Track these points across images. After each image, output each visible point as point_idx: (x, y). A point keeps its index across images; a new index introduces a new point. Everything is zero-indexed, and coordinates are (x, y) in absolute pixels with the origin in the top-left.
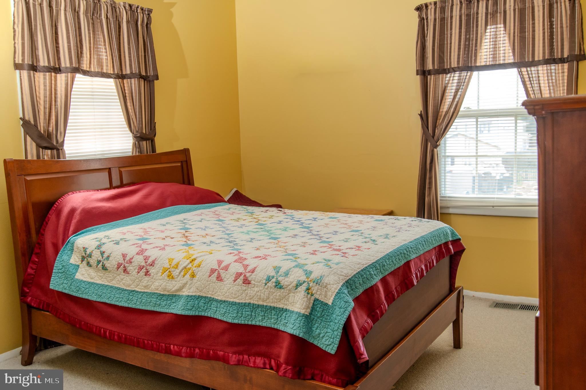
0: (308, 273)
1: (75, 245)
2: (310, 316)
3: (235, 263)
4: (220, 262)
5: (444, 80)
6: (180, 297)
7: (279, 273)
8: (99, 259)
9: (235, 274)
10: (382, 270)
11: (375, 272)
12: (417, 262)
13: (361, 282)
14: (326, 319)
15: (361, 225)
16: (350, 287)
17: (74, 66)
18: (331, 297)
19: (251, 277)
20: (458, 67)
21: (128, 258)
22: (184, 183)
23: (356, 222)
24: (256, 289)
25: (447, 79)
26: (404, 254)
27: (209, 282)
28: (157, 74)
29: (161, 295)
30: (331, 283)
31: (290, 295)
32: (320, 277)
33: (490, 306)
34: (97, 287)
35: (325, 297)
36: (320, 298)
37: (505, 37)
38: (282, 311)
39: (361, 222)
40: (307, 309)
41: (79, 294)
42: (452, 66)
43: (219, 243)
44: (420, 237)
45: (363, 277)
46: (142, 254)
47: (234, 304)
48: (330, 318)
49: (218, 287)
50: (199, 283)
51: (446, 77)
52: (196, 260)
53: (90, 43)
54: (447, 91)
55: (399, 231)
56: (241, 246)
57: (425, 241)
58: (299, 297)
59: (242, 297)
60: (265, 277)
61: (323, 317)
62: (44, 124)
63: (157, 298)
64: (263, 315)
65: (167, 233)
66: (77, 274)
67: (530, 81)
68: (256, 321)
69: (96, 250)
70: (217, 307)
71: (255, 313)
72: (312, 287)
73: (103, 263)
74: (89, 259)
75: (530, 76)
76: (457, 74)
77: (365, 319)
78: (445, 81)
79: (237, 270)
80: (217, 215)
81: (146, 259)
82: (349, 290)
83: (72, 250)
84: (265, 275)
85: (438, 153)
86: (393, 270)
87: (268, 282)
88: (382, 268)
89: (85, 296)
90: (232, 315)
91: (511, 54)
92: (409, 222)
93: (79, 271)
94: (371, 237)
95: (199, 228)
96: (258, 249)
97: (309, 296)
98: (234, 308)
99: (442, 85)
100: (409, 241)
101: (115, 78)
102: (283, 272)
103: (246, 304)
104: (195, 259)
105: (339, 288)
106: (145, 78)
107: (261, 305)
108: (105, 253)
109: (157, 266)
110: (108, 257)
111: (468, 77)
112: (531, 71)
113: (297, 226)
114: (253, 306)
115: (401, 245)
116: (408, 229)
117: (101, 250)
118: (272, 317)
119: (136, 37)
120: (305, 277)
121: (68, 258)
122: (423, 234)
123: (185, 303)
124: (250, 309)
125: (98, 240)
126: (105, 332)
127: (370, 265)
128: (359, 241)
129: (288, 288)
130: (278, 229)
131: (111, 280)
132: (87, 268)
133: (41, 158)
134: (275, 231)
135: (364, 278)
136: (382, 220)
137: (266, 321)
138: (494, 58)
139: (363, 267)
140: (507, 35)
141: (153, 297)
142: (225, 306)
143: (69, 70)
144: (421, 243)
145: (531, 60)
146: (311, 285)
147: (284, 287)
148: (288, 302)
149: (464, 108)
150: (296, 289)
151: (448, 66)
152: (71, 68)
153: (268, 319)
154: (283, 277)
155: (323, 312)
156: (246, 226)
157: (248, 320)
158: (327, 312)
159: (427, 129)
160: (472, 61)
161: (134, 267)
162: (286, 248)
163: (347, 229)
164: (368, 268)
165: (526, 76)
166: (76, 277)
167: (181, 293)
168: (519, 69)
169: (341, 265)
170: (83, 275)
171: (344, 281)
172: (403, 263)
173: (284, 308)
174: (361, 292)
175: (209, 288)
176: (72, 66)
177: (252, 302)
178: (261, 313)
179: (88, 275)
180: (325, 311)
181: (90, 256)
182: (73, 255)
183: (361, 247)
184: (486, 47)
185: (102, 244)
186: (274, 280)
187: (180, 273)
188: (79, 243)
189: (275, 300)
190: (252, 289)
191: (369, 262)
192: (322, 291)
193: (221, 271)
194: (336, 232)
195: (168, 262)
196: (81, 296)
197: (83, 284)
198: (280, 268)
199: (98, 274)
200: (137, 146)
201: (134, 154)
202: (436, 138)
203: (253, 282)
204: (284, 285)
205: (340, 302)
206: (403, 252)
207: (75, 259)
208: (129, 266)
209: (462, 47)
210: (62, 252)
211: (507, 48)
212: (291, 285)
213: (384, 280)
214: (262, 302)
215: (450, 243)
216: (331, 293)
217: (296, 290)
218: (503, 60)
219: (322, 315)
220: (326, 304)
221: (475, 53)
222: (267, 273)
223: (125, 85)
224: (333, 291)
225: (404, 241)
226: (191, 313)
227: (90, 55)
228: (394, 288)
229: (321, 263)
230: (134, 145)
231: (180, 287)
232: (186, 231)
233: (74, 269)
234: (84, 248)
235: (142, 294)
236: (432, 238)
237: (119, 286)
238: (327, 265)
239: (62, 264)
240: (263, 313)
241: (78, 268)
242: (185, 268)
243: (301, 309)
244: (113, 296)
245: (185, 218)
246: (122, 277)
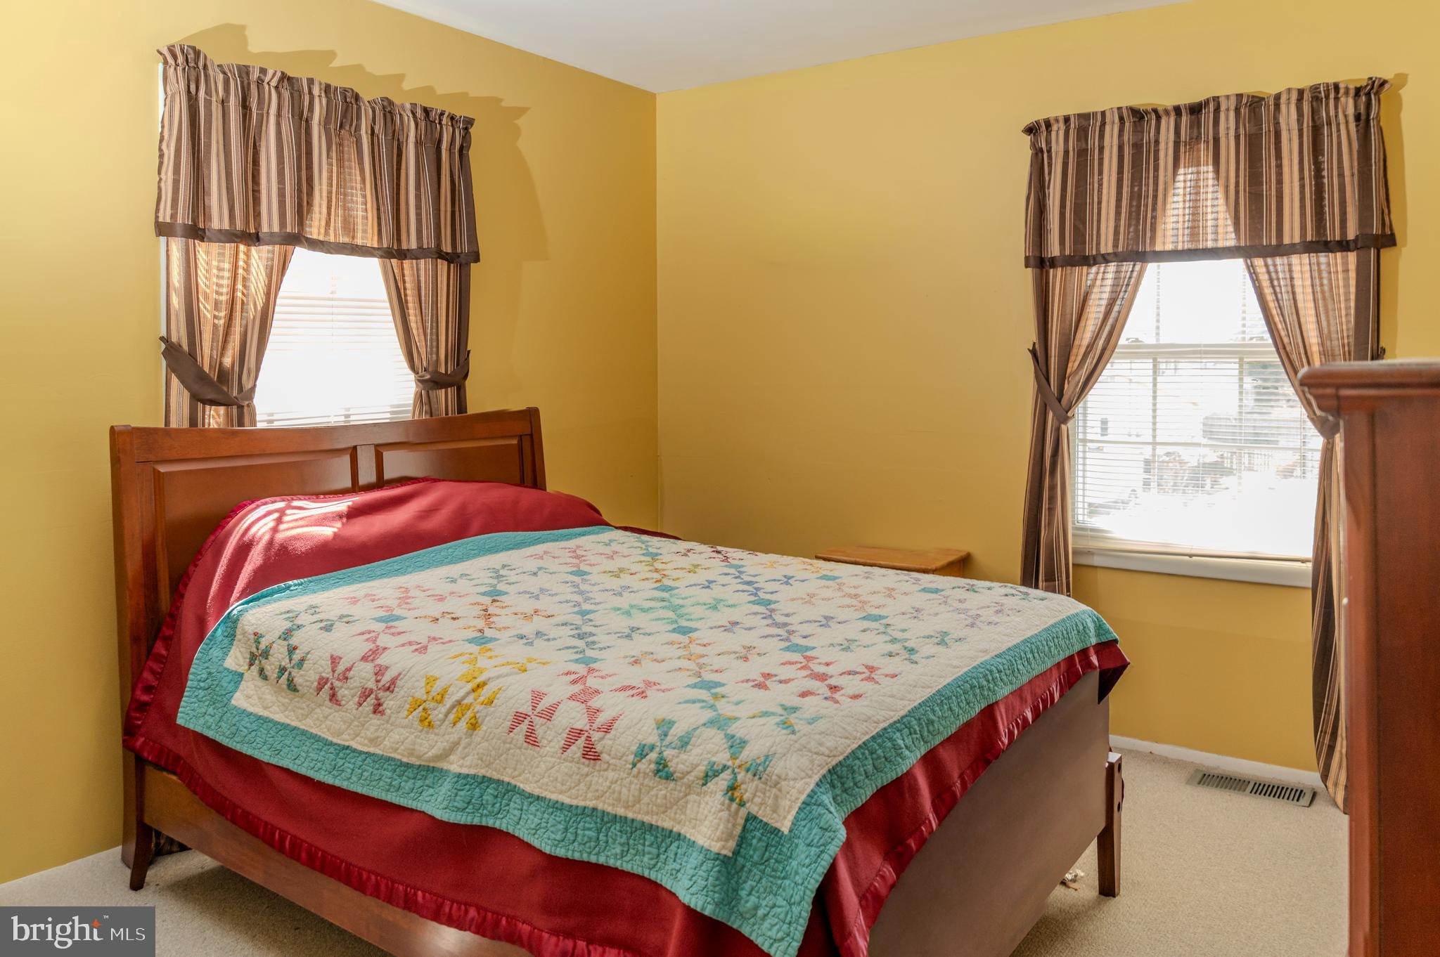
0: (736, 745)
1: (239, 625)
2: (736, 860)
3: (573, 704)
4: (537, 697)
5: (1084, 278)
6: (443, 773)
7: (669, 739)
8: (283, 664)
9: (567, 731)
10: (926, 734)
11: (909, 741)
12: (1012, 704)
13: (870, 768)
14: (774, 870)
15: (889, 601)
16: (839, 785)
17: (289, 230)
18: (789, 812)
19: (602, 744)
20: (1115, 254)
21: (341, 668)
22: (522, 484)
23: (878, 592)
24: (611, 775)
25: (1091, 276)
26: (981, 687)
27: (508, 746)
28: (476, 250)
29: (402, 764)
30: (791, 775)
31: (688, 797)
32: (763, 759)
33: (1189, 782)
34: (274, 728)
35: (774, 811)
36: (760, 815)
37: (1217, 192)
38: (669, 837)
39: (890, 593)
40: (727, 840)
41: (235, 744)
42: (1103, 251)
43: (555, 639)
44: (1022, 641)
45: (874, 756)
46: (372, 660)
47: (558, 807)
48: (784, 868)
49: (526, 760)
50: (485, 744)
51: (1088, 274)
52: (486, 688)
53: (330, 185)
54: (1091, 302)
55: (972, 625)
56: (601, 649)
57: (1032, 652)
58: (709, 807)
59: (578, 790)
60: (634, 748)
61: (766, 863)
62: (212, 350)
63: (395, 771)
64: (624, 843)
65: (449, 605)
66: (237, 695)
67: (1273, 287)
68: (607, 856)
69: (280, 641)
70: (522, 810)
71: (607, 836)
72: (742, 783)
73: (290, 673)
74: (264, 661)
75: (1274, 275)
76: (1112, 267)
77: (877, 867)
78: (1087, 280)
79: (572, 721)
80: (577, 557)
81: (379, 672)
82: (838, 791)
83: (232, 636)
84: (636, 741)
85: (1070, 432)
86: (953, 731)
87: (639, 761)
88: (926, 729)
89: (246, 750)
90: (553, 836)
91: (1231, 229)
92: (998, 599)
93: (241, 688)
94: (906, 640)
95: (525, 592)
96: (636, 662)
97: (734, 806)
98: (557, 819)
99: (1080, 289)
100: (993, 654)
101: (381, 257)
102: (678, 735)
103: (586, 810)
104: (485, 684)
105: (808, 791)
106: (450, 258)
107: (621, 817)
108: (297, 651)
109: (400, 692)
110: (303, 660)
111: (1135, 274)
112: (1275, 265)
113: (745, 597)
114: (603, 816)
115: (975, 664)
116: (995, 619)
117: (291, 642)
118: (646, 850)
119: (435, 174)
120: (728, 755)
121: (221, 655)
122: (1029, 634)
123: (449, 793)
124: (596, 823)
125: (289, 618)
126: (282, 839)
127: (895, 722)
128: (873, 650)
129: (685, 780)
130: (698, 604)
131: (303, 715)
132: (260, 682)
133: (200, 426)
134: (691, 610)
135: (879, 757)
136: (936, 591)
137: (632, 860)
138: (1194, 232)
139: (878, 730)
140: (1221, 189)
141: (385, 766)
142: (538, 810)
143: (278, 239)
144: (1023, 655)
145: (1274, 242)
146: (740, 777)
147: (675, 776)
148: (683, 817)
149: (1128, 339)
150: (704, 785)
151: (1092, 250)
152: (283, 234)
153: (635, 855)
154: (674, 748)
155: (766, 850)
156: (631, 590)
157: (589, 850)
158: (777, 851)
159: (1046, 383)
160: (1145, 242)
161: (352, 689)
162: (702, 661)
163: (856, 610)
164: (889, 730)
165: (1264, 278)
166: (233, 702)
167: (444, 765)
168: (1249, 261)
169: (821, 725)
170: (248, 697)
171: (824, 771)
172: (978, 710)
173: (675, 830)
174: (869, 794)
175: (506, 760)
176: (284, 230)
177: (600, 807)
178: (621, 837)
179: (260, 698)
180: (773, 849)
181: (266, 654)
182: (233, 647)
183: (879, 668)
184: (1175, 212)
185: (295, 627)
186: (653, 756)
187: (446, 716)
188: (249, 622)
189: (654, 808)
190: (602, 773)
191: (892, 714)
192: (767, 795)
193: (538, 721)
194: (828, 618)
195: (423, 684)
196: (238, 747)
197: (246, 719)
198: (671, 723)
199: (280, 699)
200: (424, 400)
201: (416, 418)
202: (1065, 401)
203: (604, 756)
204: (675, 772)
205: (810, 829)
206: (978, 682)
207: (235, 660)
208: (342, 687)
209: (1123, 210)
210: (211, 640)
211: (1221, 216)
212: (693, 774)
213: (931, 760)
214: (623, 810)
215: (1092, 651)
216: (788, 803)
217: (704, 787)
218: (1212, 240)
219: (765, 858)
220: (776, 831)
221: (1151, 223)
222: (640, 737)
223: (407, 272)
224: (793, 798)
225: (983, 654)
226: (464, 817)
227: (329, 208)
228: (955, 775)
229: (773, 717)
230: (419, 397)
231: (444, 750)
232: (494, 601)
233: (232, 683)
234: (255, 634)
235: (363, 756)
236: (1049, 643)
237: (319, 733)
238: (786, 725)
239: (207, 668)
240: (625, 836)
241: (240, 679)
242: (459, 702)
243: (713, 840)
244: (304, 755)
245: (505, 563)
246: (327, 711)
